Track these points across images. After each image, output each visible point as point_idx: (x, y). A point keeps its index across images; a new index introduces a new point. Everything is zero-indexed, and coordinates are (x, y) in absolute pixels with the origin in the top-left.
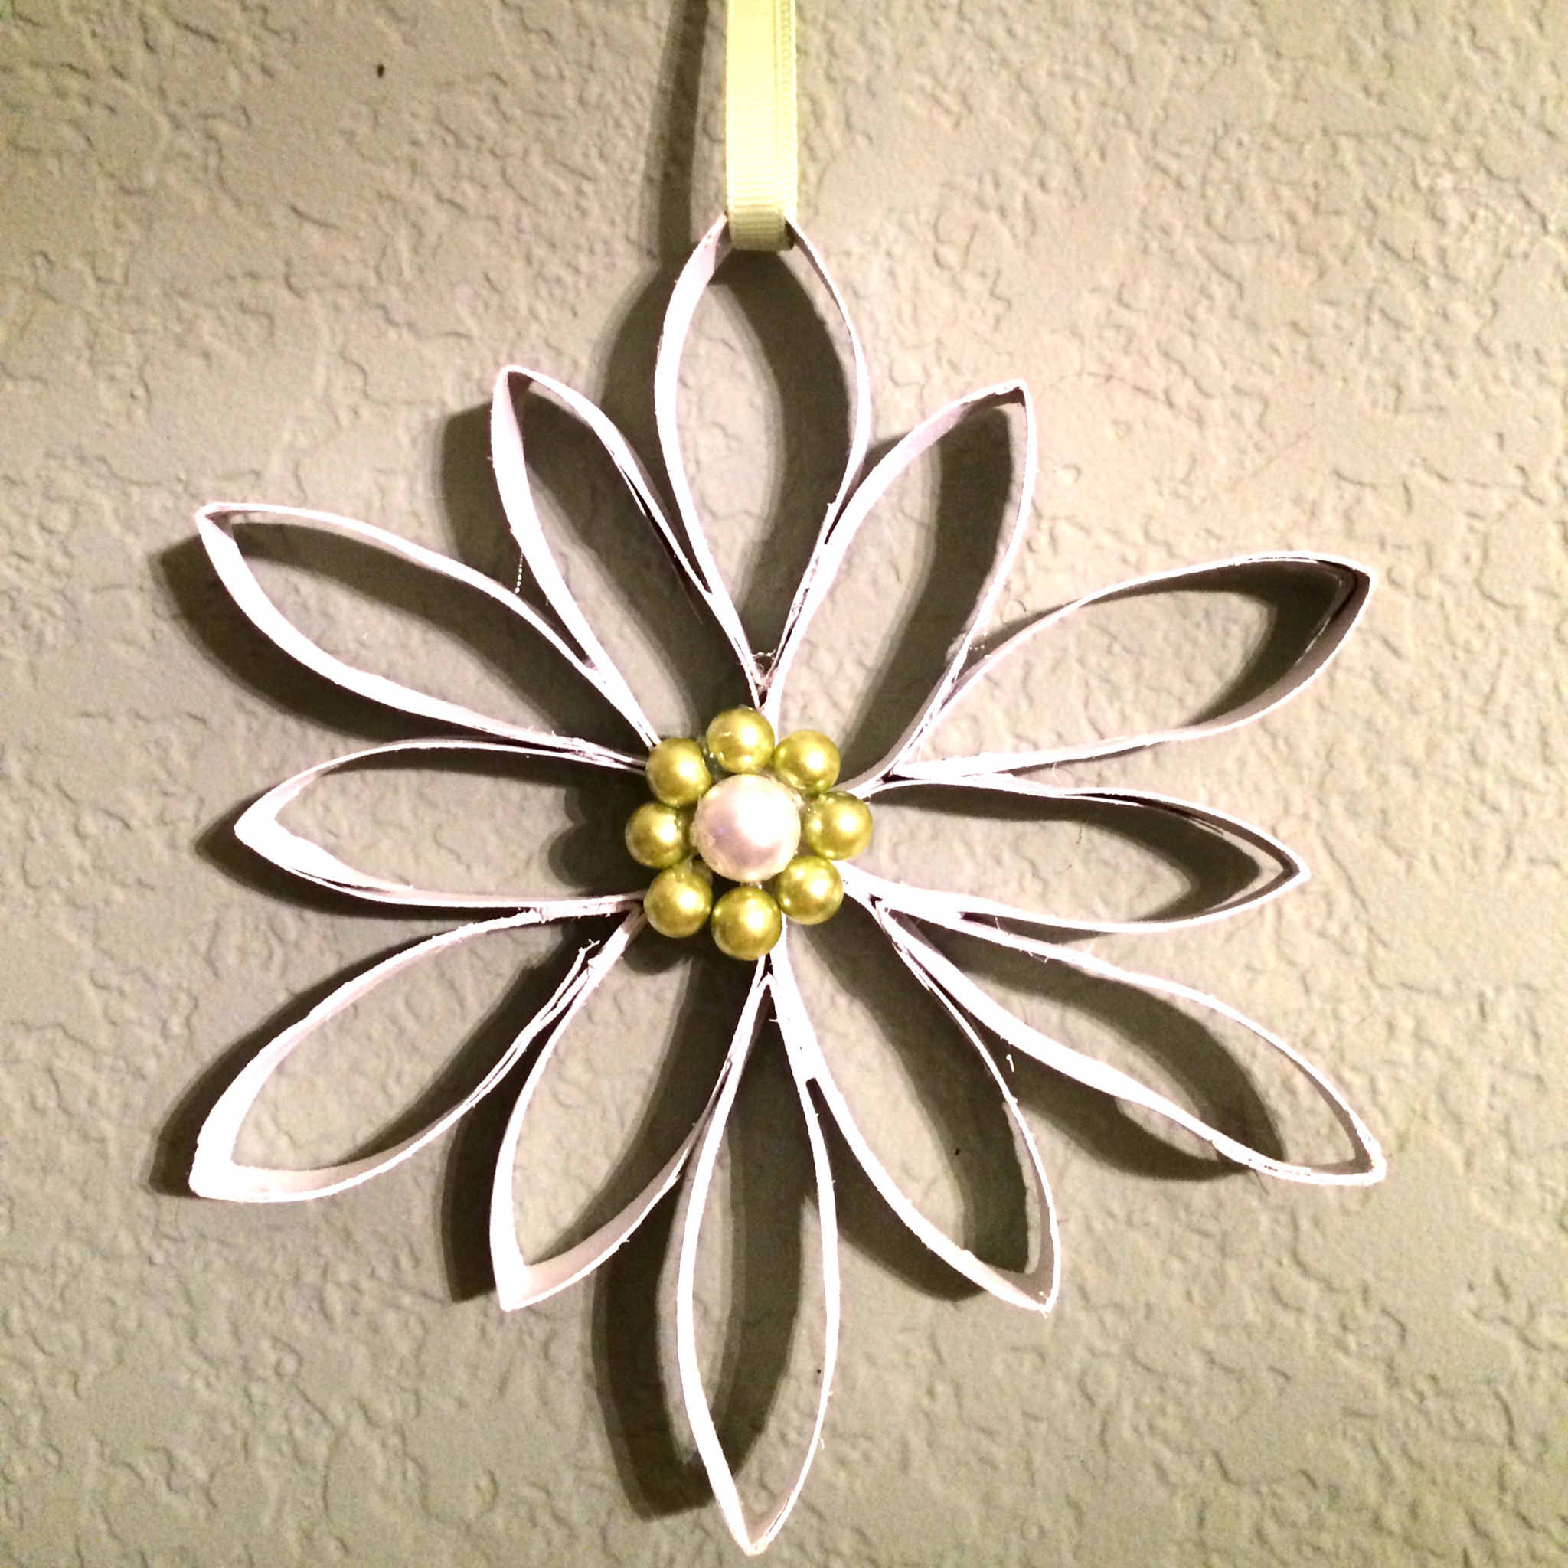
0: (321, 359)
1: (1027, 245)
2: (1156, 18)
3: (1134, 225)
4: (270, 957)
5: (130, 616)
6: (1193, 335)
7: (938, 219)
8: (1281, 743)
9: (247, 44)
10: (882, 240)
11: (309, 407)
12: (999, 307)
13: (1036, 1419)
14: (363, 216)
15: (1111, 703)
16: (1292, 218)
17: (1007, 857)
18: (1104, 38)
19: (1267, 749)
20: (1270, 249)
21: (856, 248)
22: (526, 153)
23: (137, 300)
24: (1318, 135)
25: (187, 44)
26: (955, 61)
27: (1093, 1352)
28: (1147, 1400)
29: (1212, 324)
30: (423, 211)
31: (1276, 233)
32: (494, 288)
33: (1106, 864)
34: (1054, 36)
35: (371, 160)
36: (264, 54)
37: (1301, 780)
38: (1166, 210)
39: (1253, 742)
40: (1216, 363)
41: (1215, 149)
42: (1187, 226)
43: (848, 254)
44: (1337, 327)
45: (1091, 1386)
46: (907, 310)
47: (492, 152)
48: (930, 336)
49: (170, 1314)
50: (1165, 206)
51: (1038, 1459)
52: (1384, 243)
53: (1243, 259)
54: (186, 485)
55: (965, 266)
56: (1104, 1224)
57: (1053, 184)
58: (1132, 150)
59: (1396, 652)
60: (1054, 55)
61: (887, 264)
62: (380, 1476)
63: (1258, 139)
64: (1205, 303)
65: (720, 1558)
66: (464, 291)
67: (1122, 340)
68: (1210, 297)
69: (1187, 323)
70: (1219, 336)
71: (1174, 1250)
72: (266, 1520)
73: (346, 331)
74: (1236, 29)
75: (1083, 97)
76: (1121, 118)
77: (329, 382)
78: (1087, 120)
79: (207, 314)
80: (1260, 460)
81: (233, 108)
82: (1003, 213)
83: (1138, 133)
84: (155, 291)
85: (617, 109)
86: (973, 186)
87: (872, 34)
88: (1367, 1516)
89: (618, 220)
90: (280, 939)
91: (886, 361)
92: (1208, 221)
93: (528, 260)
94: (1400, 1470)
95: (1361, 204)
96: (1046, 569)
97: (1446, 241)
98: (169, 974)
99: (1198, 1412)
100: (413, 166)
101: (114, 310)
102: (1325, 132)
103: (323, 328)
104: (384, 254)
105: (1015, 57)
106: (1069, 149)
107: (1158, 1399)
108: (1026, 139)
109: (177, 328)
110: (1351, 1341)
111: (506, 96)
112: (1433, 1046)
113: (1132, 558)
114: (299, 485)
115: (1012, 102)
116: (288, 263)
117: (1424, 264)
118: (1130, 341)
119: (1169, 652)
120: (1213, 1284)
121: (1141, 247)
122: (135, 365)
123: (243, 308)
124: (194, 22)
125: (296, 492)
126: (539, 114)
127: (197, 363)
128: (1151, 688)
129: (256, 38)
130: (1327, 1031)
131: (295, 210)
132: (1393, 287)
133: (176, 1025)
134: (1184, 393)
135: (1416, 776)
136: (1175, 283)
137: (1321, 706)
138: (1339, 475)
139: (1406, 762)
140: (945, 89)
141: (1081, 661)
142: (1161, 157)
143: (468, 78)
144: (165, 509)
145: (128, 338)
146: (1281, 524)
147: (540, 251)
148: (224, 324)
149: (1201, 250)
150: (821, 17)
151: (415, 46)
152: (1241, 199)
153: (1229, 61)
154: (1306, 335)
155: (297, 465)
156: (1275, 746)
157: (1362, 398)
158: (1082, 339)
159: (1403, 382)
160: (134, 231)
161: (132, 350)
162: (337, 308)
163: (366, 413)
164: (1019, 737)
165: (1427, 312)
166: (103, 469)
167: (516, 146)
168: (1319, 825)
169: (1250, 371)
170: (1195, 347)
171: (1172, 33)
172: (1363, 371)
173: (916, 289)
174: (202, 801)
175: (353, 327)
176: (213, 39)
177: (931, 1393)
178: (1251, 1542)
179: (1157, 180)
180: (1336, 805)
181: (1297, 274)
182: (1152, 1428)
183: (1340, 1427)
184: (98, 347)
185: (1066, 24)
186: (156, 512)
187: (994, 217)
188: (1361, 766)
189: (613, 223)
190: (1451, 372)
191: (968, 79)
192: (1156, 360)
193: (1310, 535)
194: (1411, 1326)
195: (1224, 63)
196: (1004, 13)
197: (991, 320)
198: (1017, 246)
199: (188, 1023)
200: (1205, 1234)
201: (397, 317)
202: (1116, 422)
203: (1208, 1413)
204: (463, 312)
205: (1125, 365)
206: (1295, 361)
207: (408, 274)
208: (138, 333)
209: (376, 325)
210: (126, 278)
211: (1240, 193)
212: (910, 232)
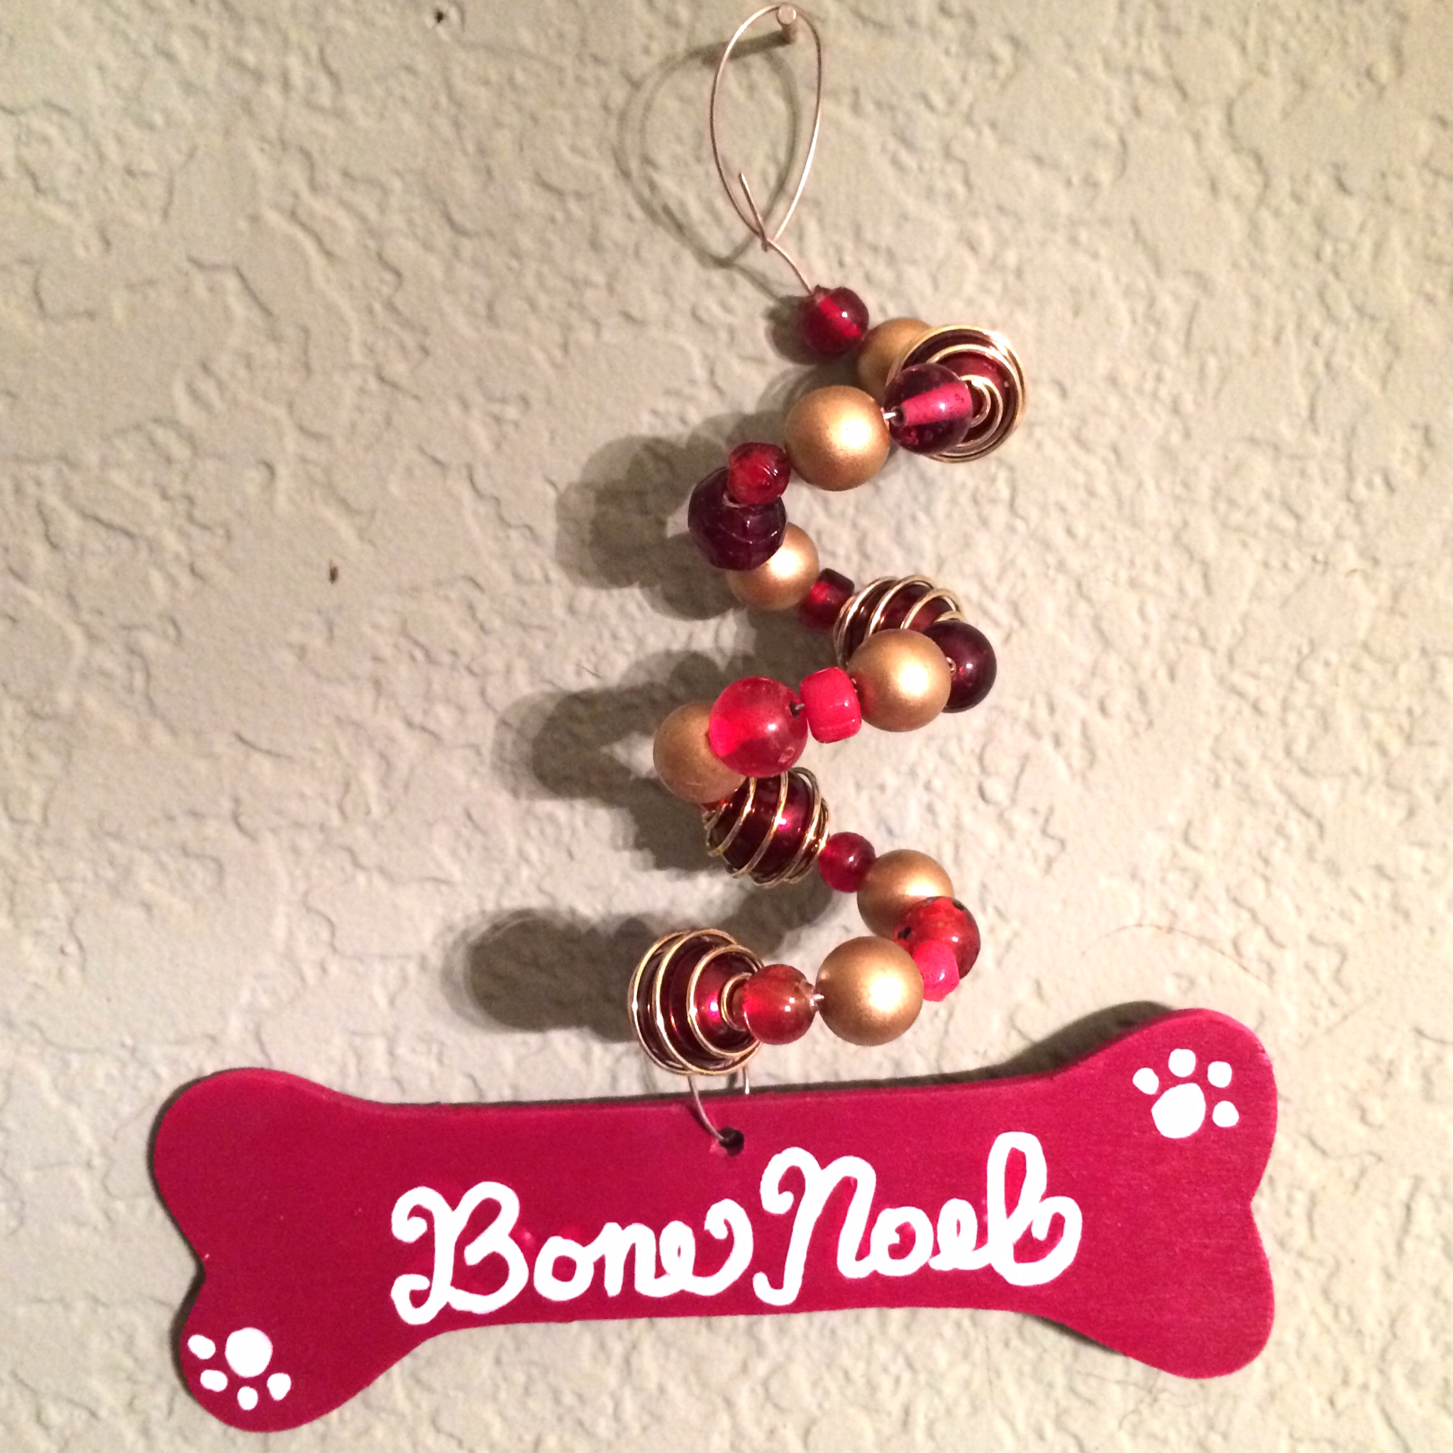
0: (281, 909)
1: (1084, 777)
2: (1237, 517)
3: (1205, 756)
5: (78, 1193)
6: (1267, 880)
7: (984, 748)
8: (1344, 1316)
9: (171, 542)
10: (920, 771)
11: (269, 962)
12: (1051, 848)
14: (319, 744)
16: (1382, 750)
17: (1049, 1432)
18: (1177, 538)
19: (1328, 1319)
20: (1356, 783)
21: (891, 780)
22: (509, 670)
23: (60, 843)
24: (1415, 655)
25: (97, 541)
26: (1006, 567)
29: (1288, 867)
30: (392, 739)
31: (1364, 767)
32: (476, 827)
34: (1120, 537)
35: (329, 681)
36: (191, 551)
37: (1363, 1352)
38: (1240, 739)
39: (1314, 1312)
40: (1291, 909)
41: (1299, 669)
42: (1264, 757)
43: (882, 788)
44: (1425, 870)
47: (471, 671)
48: (973, 881)
50: (1240, 734)
53: (1326, 794)
54: (133, 1051)
55: (1014, 801)
57: (1116, 707)
58: (1205, 669)
60: (1119, 558)
61: (926, 798)
63: (1348, 660)
64: (1281, 843)
66: (442, 831)
67: (1188, 884)
68: (1288, 838)
69: (1259, 865)
70: (1295, 881)
73: (307, 875)
74: (1328, 531)
75: (1151, 609)
76: (1194, 634)
77: (291, 935)
78: (1155, 633)
79: (146, 859)
80: (1334, 1015)
81: (161, 616)
82: (1057, 742)
83: (1213, 651)
84: (80, 832)
85: (614, 619)
86: (1024, 710)
87: (909, 532)
92: (1288, 752)
93: (515, 793)
100: (377, 684)
101: (33, 853)
102: (1424, 651)
103: (280, 871)
104: (347, 786)
105: (1076, 562)
106: (1134, 669)
108: (1085, 656)
109: (110, 874)
111: (484, 607)
114: (262, 1049)
115: (1070, 613)
116: (237, 801)
118: (1196, 886)
121: (1212, 780)
122: (62, 916)
123: (185, 851)
124: (104, 514)
126: (524, 627)
127: (137, 914)
129: (183, 534)
131: (240, 738)
134: (1255, 942)
136: (1248, 820)
137: (1388, 1276)
138: (1420, 1033)
140: (993, 597)
142: (1236, 678)
143: (438, 583)
144: (109, 1077)
145: (54, 887)
146: (1354, 1085)
148: (162, 866)
149: (1282, 788)
150: (851, 511)
151: (372, 543)
152: (1327, 728)
153: (1319, 568)
154: (1390, 879)
155: (258, 1027)
156: (1336, 1316)
158: (1143, 884)
160: (50, 762)
161: (58, 901)
162: (295, 850)
163: (334, 968)
166: (36, 1036)
167: (496, 663)
169: (1327, 918)
170: (1269, 894)
171: (1255, 535)
173: (958, 826)
175: (315, 872)
176: (128, 534)
179: (1232, 704)
181: (1388, 814)
184: (18, 899)
185: (1135, 523)
186: (100, 1083)
187: (1047, 745)
188: (1426, 1335)
191: (1020, 588)
192: (1224, 906)
193: (1384, 1096)
195: (1313, 570)
196: (1063, 510)
197: (1042, 862)
198: (1073, 776)
201: (364, 860)
202: (1178, 975)
204: (441, 854)
205: (1190, 911)
206: (1377, 907)
207: (377, 811)
208: (64, 881)
209: (343, 869)
210: (45, 820)
211: (1325, 721)
212: (952, 762)
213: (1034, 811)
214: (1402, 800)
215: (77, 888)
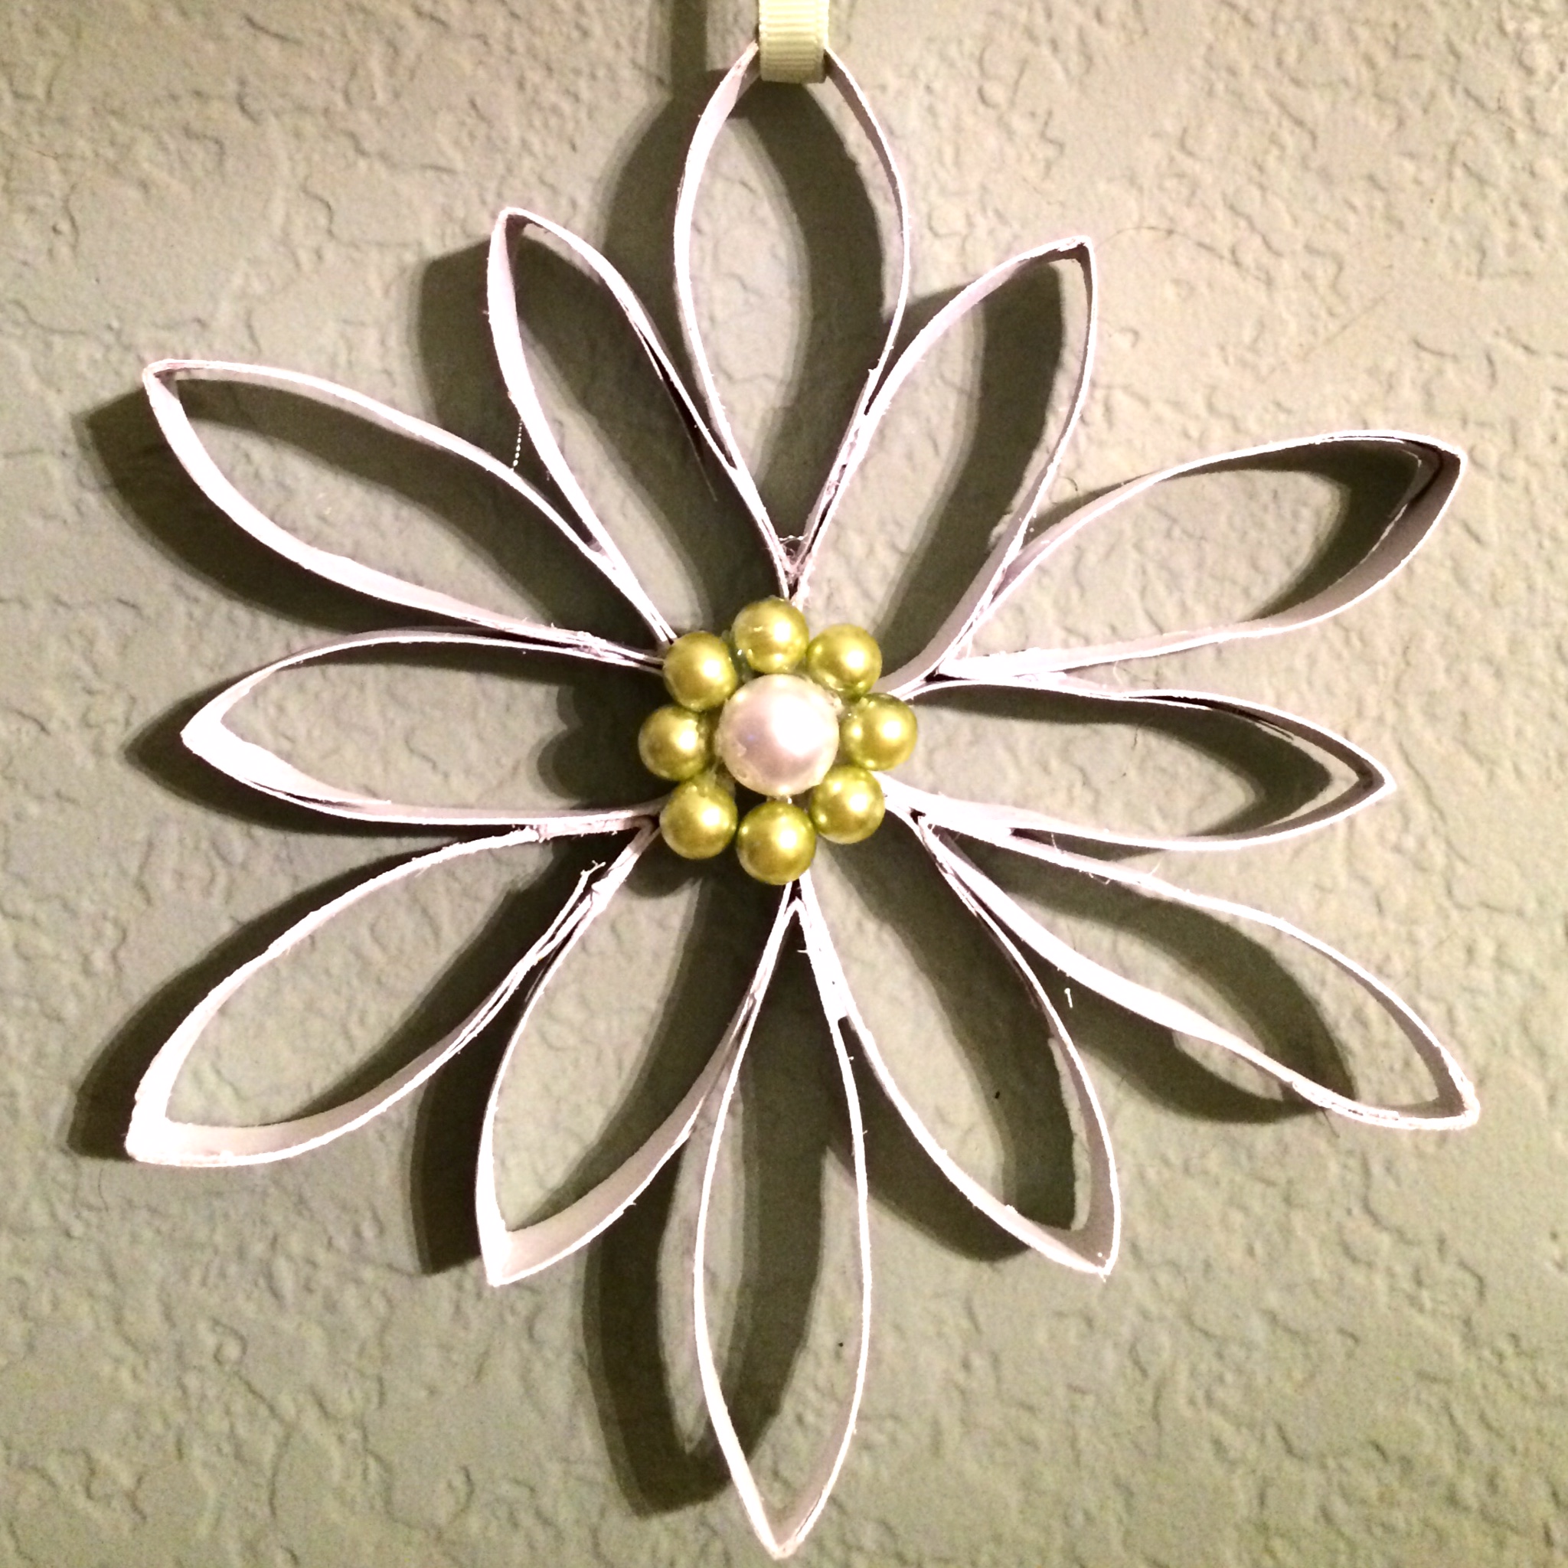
0: (280, 192)
3: (1198, 63)
4: (212, 880)
5: (50, 484)
6: (1262, 188)
7: (983, 51)
8: (1354, 638)
10: (922, 76)
11: (263, 246)
12: (1050, 152)
13: (1083, 1392)
14: (329, 30)
15: (1171, 593)
16: (1370, 62)
17: (1054, 764)
19: (1339, 644)
20: (1346, 95)
21: (893, 82)
23: (62, 120)
27: (1145, 1315)
28: (1203, 1367)
29: (1283, 175)
30: (401, 28)
31: (1352, 75)
33: (1163, 770)
37: (1377, 681)
38: (1232, 49)
39: (1324, 637)
40: (1287, 219)
42: (1256, 67)
43: (883, 88)
44: (1417, 182)
45: (1144, 1356)
46: (949, 153)
48: (973, 182)
49: (91, 1294)
50: (1233, 44)
51: (1084, 1434)
52: (1467, 92)
53: (1317, 106)
54: (118, 334)
55: (1012, 103)
56: (1159, 1173)
57: (1112, 15)
59: (1477, 539)
61: (927, 100)
62: (336, 1476)
64: (1275, 151)
65: (727, 1558)
66: (446, 119)
67: (1185, 191)
68: (1282, 148)
69: (1255, 172)
70: (1290, 190)
71: (1235, 1201)
72: (203, 1530)
73: (308, 159)
77: (288, 217)
79: (147, 139)
80: (1333, 326)
82: (1054, 45)
84: (83, 110)
86: (1023, 16)
88: (1440, 1490)
89: (624, 42)
90: (223, 858)
91: (923, 208)
92: (1280, 63)
93: (521, 85)
94: (1477, 1436)
95: (1443, 48)
96: (1101, 444)
97: (1535, 91)
98: (92, 901)
99: (1260, 1380)
101: (34, 130)
103: (282, 155)
104: (353, 73)
107: (1216, 1365)
109: (110, 154)
110: (1425, 1296)
112: (1516, 972)
113: (1195, 433)
114: (253, 338)
116: (242, 83)
117: (1510, 116)
118: (1193, 193)
119: (1234, 537)
120: (1277, 1237)
121: (1207, 88)
122: (57, 194)
123: (188, 132)
125: (249, 345)
127: (133, 194)
128: (1213, 576)
130: (1402, 954)
131: (250, 21)
132: (1476, 139)
133: (100, 960)
134: (1252, 251)
135: (1498, 674)
136: (1243, 129)
137: (1398, 599)
138: (1419, 345)
139: (1488, 660)
141: (1138, 547)
144: (93, 362)
145: (51, 164)
146: (1355, 397)
147: (535, 76)
148: (165, 149)
149: (1272, 95)
152: (1315, 40)
154: (1382, 189)
155: (249, 313)
156: (1347, 642)
157: (1442, 260)
158: (1141, 189)
159: (1487, 243)
160: (58, 38)
161: (55, 177)
162: (298, 134)
163: (330, 254)
164: (1069, 631)
165: (1513, 167)
166: (20, 316)
168: (1394, 729)
169: (1322, 227)
170: (1264, 200)
172: (1445, 230)
173: (958, 128)
174: (133, 700)
175: (316, 157)
177: (966, 1366)
178: (1316, 1520)
179: (1224, 16)
180: (1413, 707)
181: (1379, 126)
182: (1209, 1398)
183: (1412, 1394)
184: (14, 174)
186: (83, 367)
187: (1046, 51)
188: (1441, 663)
189: (618, 46)
190: (1538, 235)
192: (1221, 213)
193: (1386, 410)
194: (1491, 1278)
197: (1042, 165)
198: (1071, 84)
199: (114, 957)
200: (1270, 1183)
201: (367, 145)
202: (1177, 282)
203: (1270, 1381)
204: (445, 142)
205: (1188, 218)
206: (1372, 217)
207: (382, 97)
208: (64, 157)
209: (345, 156)
210: (49, 94)
211: (1314, 33)
212: (952, 65)
213: (1033, 114)
214: (1390, 111)
215: (75, 166)
